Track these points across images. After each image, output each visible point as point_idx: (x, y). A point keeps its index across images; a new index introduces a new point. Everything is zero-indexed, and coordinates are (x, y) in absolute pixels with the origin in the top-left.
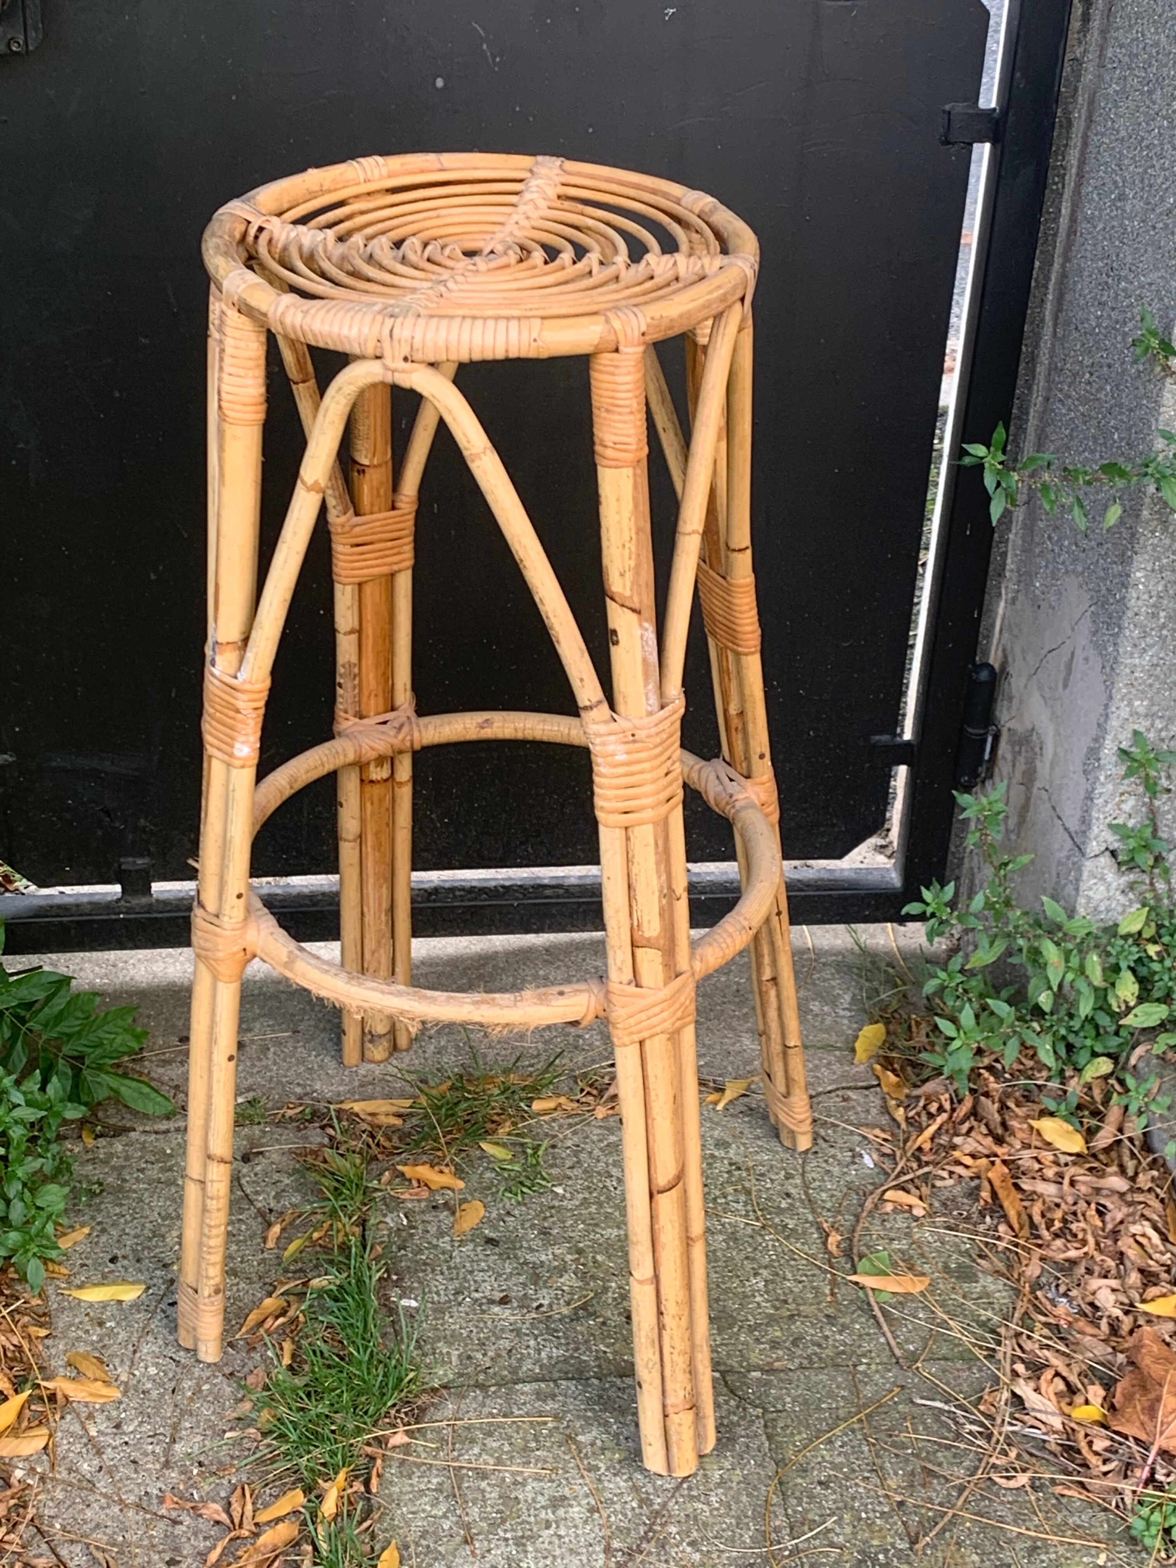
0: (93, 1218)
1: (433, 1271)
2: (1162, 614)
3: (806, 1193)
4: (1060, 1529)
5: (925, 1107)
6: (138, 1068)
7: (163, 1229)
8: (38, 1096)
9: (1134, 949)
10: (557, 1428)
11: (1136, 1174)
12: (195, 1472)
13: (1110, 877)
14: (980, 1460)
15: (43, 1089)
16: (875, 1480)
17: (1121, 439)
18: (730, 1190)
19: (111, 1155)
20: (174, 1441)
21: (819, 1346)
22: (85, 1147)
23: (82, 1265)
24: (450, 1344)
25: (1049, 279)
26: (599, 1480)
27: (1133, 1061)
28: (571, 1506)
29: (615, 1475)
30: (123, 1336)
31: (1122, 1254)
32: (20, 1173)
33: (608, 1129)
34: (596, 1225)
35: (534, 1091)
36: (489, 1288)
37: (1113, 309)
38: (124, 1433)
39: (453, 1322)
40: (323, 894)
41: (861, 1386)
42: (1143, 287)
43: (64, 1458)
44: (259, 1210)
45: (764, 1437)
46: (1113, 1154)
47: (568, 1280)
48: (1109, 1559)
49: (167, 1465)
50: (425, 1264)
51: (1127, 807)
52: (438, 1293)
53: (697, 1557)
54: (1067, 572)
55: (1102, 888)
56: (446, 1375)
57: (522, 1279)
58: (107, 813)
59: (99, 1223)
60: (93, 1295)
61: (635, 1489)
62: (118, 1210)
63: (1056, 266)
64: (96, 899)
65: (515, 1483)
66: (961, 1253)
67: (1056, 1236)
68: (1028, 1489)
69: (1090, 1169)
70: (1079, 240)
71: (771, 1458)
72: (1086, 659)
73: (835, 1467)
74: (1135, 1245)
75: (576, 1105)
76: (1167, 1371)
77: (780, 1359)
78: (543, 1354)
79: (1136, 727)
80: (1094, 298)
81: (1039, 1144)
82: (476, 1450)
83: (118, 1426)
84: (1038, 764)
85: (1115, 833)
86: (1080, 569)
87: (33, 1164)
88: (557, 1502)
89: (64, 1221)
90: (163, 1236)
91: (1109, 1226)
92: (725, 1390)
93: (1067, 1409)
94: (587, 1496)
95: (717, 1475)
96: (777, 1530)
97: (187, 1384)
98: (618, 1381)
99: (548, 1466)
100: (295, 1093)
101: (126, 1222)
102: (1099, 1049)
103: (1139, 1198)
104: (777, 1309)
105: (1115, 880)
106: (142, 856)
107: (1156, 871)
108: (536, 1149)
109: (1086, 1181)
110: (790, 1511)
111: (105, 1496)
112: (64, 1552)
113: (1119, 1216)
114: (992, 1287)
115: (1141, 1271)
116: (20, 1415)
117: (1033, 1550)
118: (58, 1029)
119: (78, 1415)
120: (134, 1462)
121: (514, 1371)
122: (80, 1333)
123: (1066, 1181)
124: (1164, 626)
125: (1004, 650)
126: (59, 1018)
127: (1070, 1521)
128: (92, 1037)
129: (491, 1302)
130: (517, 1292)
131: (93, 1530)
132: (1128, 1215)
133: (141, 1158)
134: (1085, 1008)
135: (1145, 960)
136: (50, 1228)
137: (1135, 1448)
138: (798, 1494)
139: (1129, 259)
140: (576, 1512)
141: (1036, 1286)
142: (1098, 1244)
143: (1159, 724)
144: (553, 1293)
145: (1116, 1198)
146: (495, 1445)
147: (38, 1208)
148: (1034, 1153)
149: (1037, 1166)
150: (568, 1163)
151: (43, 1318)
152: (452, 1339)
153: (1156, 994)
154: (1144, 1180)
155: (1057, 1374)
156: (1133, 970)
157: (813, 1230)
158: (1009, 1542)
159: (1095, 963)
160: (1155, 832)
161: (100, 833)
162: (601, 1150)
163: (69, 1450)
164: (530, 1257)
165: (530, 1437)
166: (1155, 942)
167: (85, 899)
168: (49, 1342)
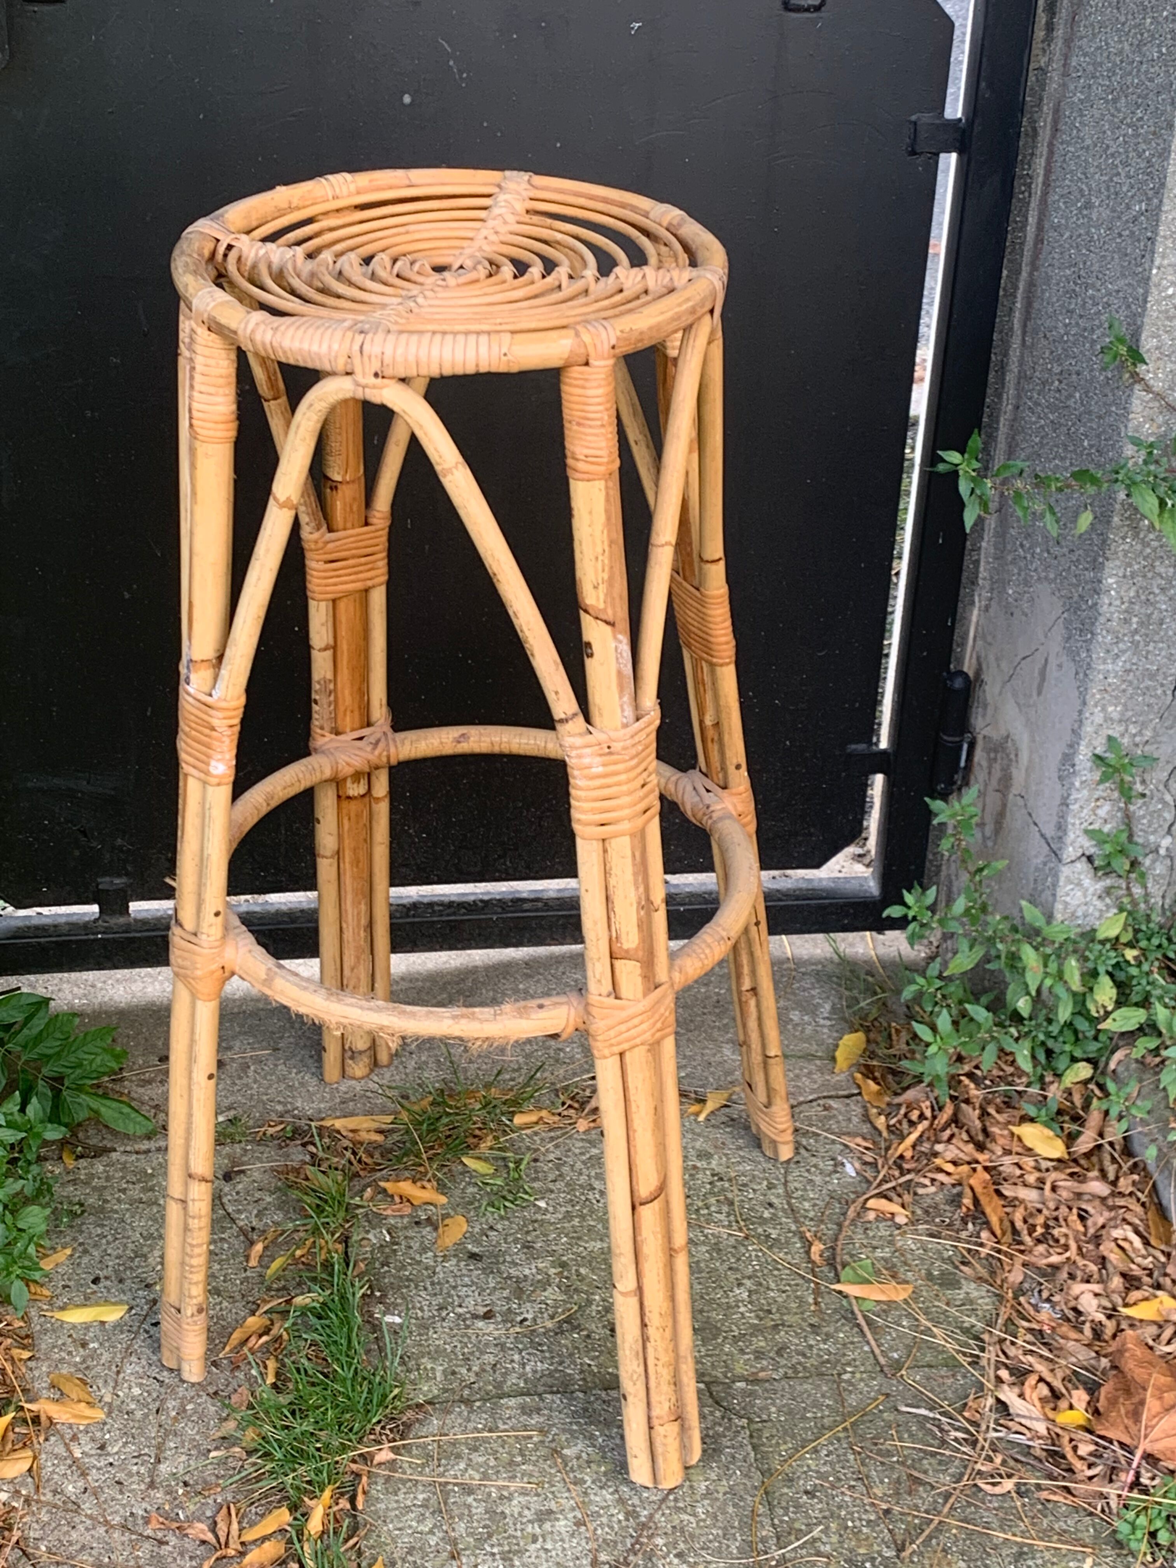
0: (75, 1239)
1: (416, 1287)
2: (1135, 620)
3: (789, 1203)
4: (1045, 1535)
5: (906, 1115)
6: (117, 1088)
7: (145, 1249)
8: (17, 1117)
9: (1113, 954)
10: (542, 1442)
11: (1117, 1178)
12: (181, 1492)
13: (1087, 882)
14: (965, 1467)
15: (22, 1110)
16: (861, 1488)
17: (1091, 446)
18: (713, 1200)
19: (91, 1176)
20: (158, 1461)
21: (804, 1355)
22: (65, 1168)
23: (64, 1287)
24: (434, 1359)
25: (1016, 288)
26: (585, 1493)
27: (1112, 1066)
28: (558, 1519)
29: (601, 1488)
30: (106, 1356)
31: (1104, 1258)
33: (590, 1142)
34: (579, 1238)
35: (515, 1105)
36: (473, 1303)
37: (1081, 316)
38: (108, 1454)
39: (438, 1338)
40: (302, 911)
41: (844, 1394)
42: (1110, 294)
43: (48, 1480)
44: (241, 1229)
45: (750, 1448)
46: (1094, 1159)
47: (552, 1294)
49: (152, 1485)
50: (408, 1280)
51: (1102, 812)
52: (421, 1309)
54: (1039, 579)
55: (1079, 894)
56: (430, 1391)
57: (506, 1293)
58: (84, 833)
59: (81, 1244)
60: (76, 1316)
61: (621, 1501)
62: (99, 1231)
63: (1024, 275)
64: (74, 919)
65: (502, 1497)
66: (943, 1260)
67: (1039, 1241)
68: (1014, 1495)
69: (1072, 1175)
70: (1046, 248)
71: (757, 1468)
72: (1060, 666)
73: (823, 1476)
74: (1116, 1250)
75: (557, 1118)
76: (1150, 1375)
77: (765, 1369)
78: (528, 1368)
79: (1110, 732)
80: (1063, 306)
81: (1020, 1150)
82: (462, 1466)
83: (102, 1447)
84: (1015, 772)
85: (1092, 838)
86: (1052, 576)
87: (14, 1186)
88: (544, 1516)
89: (46, 1242)
90: (145, 1256)
91: (1091, 1231)
92: (710, 1401)
93: (1051, 1414)
94: (573, 1509)
95: (703, 1485)
96: (764, 1540)
97: (171, 1404)
98: (603, 1394)
99: (534, 1480)
100: (276, 1112)
101: (108, 1243)
102: (1078, 1054)
103: (1121, 1202)
104: (761, 1319)
105: (1093, 885)
106: (119, 876)
107: (1133, 876)
108: (518, 1163)
109: (1067, 1186)
110: (776, 1521)
111: (90, 1517)
113: (1101, 1221)
114: (975, 1294)
115: (1124, 1275)
116: (4, 1437)
117: (1020, 1556)
118: (37, 1050)
119: (62, 1437)
120: (119, 1483)
122: (63, 1354)
123: (1048, 1187)
124: (1136, 631)
125: (978, 658)
126: (38, 1039)
127: (1056, 1526)
128: (71, 1058)
129: (475, 1317)
130: (500, 1307)
131: (79, 1552)
132: (1111, 1219)
133: (123, 1178)
134: (1064, 1013)
135: (1123, 965)
136: (32, 1249)
137: (1120, 1452)
138: (784, 1504)
139: (1096, 267)
140: (563, 1525)
141: (1019, 1291)
142: (1080, 1248)
143: (1133, 730)
144: (537, 1307)
145: (1097, 1202)
146: (481, 1460)
147: (20, 1230)
148: (1015, 1159)
149: (1018, 1172)
150: (551, 1177)
151: (26, 1340)
152: (436, 1354)
153: (1135, 998)
154: (1125, 1185)
155: (1041, 1380)
156: (1110, 975)
157: (796, 1240)
158: (995, 1548)
159: (1073, 968)
160: (1130, 837)
161: (77, 853)
162: (584, 1163)
163: (53, 1472)
164: (513, 1272)
165: (516, 1451)
166: (1133, 947)
167: (63, 920)
168: (29, 1363)
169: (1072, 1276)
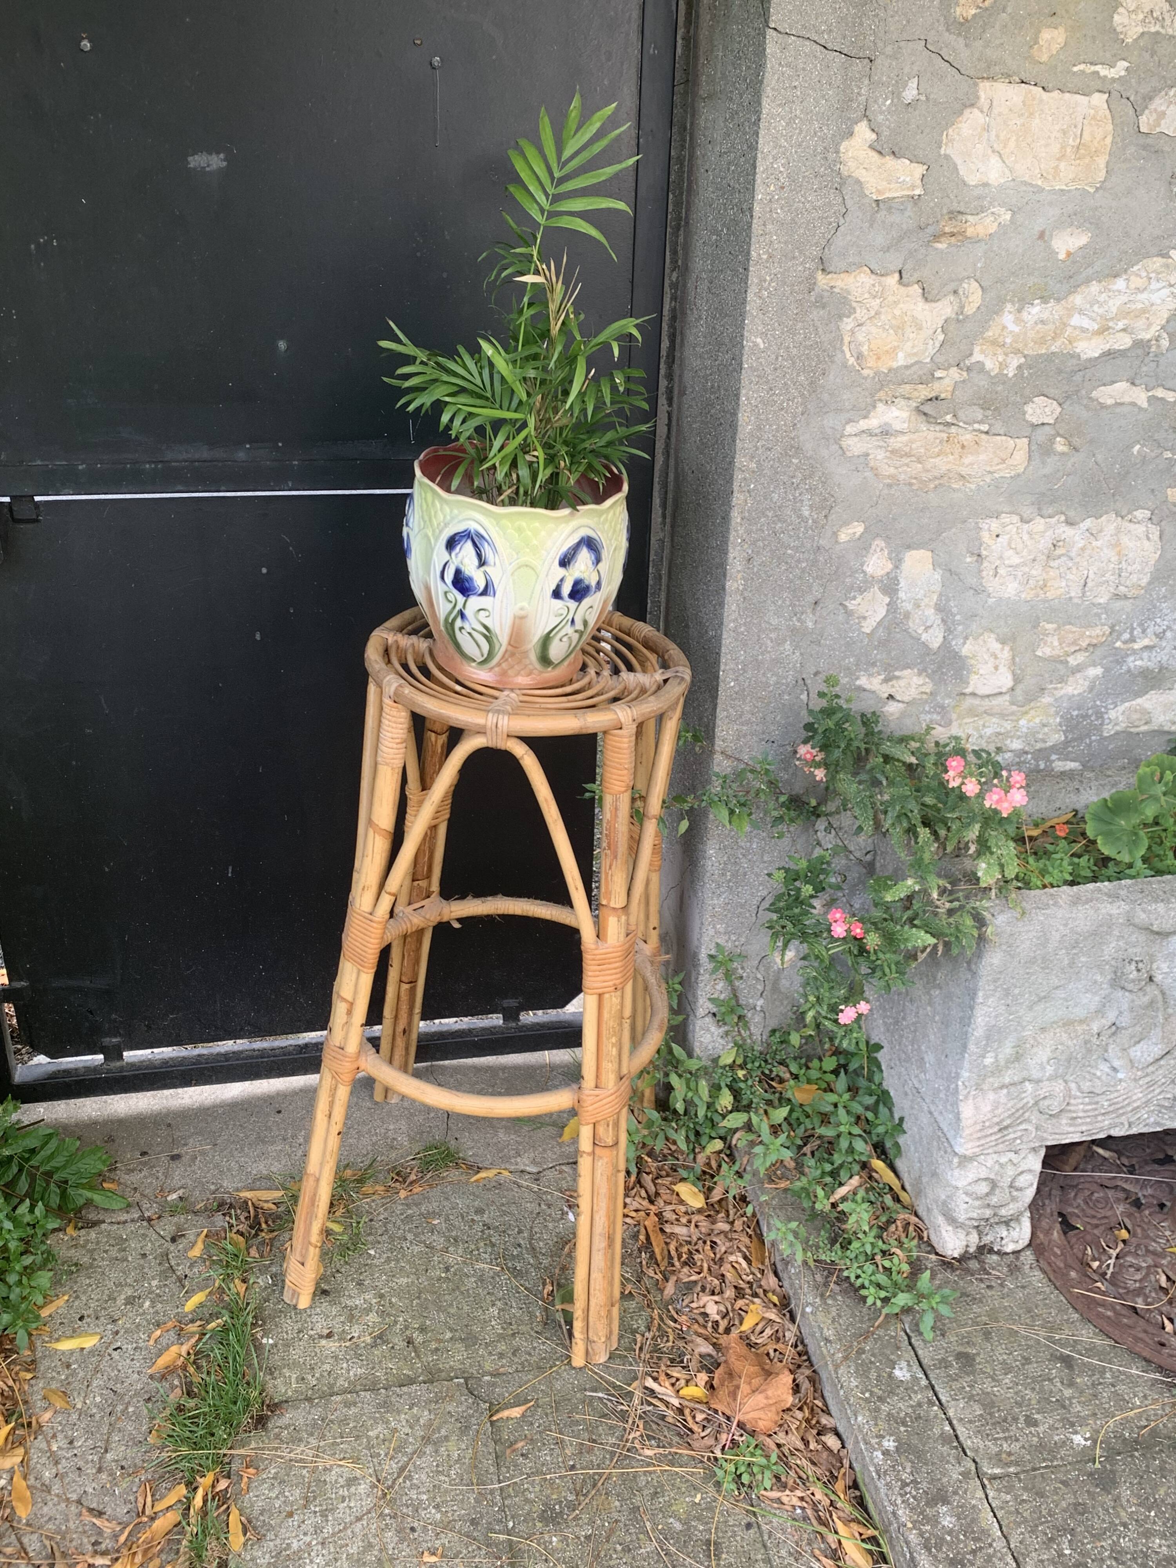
0: (71, 1288)
3: (530, 1243)
6: (112, 1176)
7: (116, 1294)
9: (730, 1074)
10: (355, 1427)
11: (735, 1219)
12: (118, 1474)
13: (713, 1029)
15: (32, 1210)
16: (557, 1451)
18: (482, 1244)
19: (87, 1242)
20: (106, 1451)
21: (530, 1354)
22: (70, 1237)
23: (61, 1323)
24: (291, 1369)
27: (734, 1142)
28: (360, 1484)
30: (81, 1374)
31: (723, 1275)
32: (17, 1268)
33: (406, 1205)
34: (393, 1276)
35: (361, 1181)
36: (321, 1326)
38: (75, 1448)
39: (295, 1354)
40: (234, 1053)
41: (554, 1382)
43: (33, 1469)
44: (178, 1277)
45: (488, 1424)
46: (724, 1203)
47: (373, 1318)
48: (702, 1498)
49: (100, 1470)
50: (281, 1311)
51: (718, 987)
52: (287, 1333)
53: (438, 1516)
55: (709, 1036)
56: (286, 1392)
57: (342, 1319)
58: (91, 1012)
59: (75, 1292)
60: (66, 1345)
62: (88, 1281)
64: (88, 1064)
65: (325, 1469)
67: (685, 1264)
69: (709, 1216)
71: (492, 1439)
72: (690, 897)
74: (731, 1270)
75: (386, 1190)
76: (744, 1366)
77: (504, 1365)
78: (351, 1373)
79: (719, 941)
81: (676, 1201)
82: (302, 1447)
83: (71, 1443)
85: (714, 1003)
87: (28, 1260)
88: (352, 1482)
89: (52, 1293)
91: (718, 1256)
92: (466, 1392)
95: (456, 1454)
97: (120, 1408)
98: (398, 1390)
99: (348, 1455)
100: (209, 1190)
101: (92, 1290)
102: (713, 1135)
103: (735, 1236)
104: (504, 1329)
105: (717, 1031)
106: (115, 1036)
107: (741, 1024)
108: (358, 1223)
109: (705, 1225)
111: (57, 1495)
112: (25, 1540)
113: (723, 1249)
115: (735, 1287)
116: (6, 1439)
117: (654, 1495)
118: (51, 1164)
119: (46, 1436)
120: (79, 1469)
121: (331, 1386)
122: (54, 1374)
123: (693, 1224)
124: (730, 881)
126: (51, 1157)
128: (74, 1168)
129: (321, 1337)
130: (338, 1328)
131: (47, 1522)
132: (730, 1248)
133: (107, 1242)
134: (701, 1112)
135: (737, 1081)
137: (723, 1420)
138: (507, 1464)
140: (363, 1488)
141: (671, 1300)
142: (709, 1269)
143: (733, 938)
144: (361, 1328)
145: (722, 1236)
147: (32, 1287)
148: (673, 1207)
149: (675, 1217)
150: (380, 1232)
151: (32, 1365)
152: (293, 1366)
153: (745, 1103)
154: (738, 1225)
156: (730, 1087)
158: (640, 1490)
159: (704, 1086)
160: (737, 1001)
161: (87, 1024)
162: (402, 1221)
163: (37, 1462)
164: (349, 1303)
165: (338, 1435)
166: (742, 1069)
167: (81, 1065)
168: (33, 1382)
169: (703, 1289)
